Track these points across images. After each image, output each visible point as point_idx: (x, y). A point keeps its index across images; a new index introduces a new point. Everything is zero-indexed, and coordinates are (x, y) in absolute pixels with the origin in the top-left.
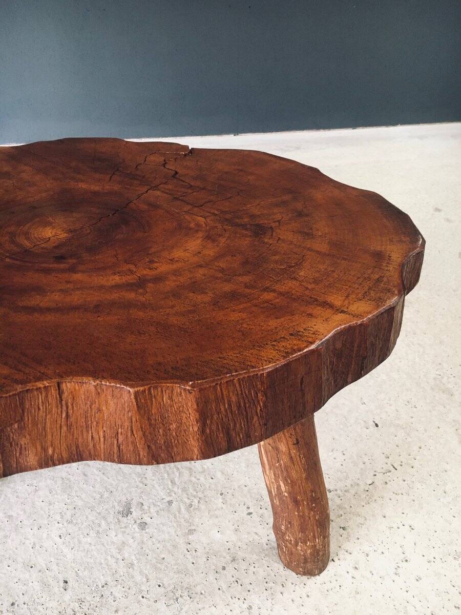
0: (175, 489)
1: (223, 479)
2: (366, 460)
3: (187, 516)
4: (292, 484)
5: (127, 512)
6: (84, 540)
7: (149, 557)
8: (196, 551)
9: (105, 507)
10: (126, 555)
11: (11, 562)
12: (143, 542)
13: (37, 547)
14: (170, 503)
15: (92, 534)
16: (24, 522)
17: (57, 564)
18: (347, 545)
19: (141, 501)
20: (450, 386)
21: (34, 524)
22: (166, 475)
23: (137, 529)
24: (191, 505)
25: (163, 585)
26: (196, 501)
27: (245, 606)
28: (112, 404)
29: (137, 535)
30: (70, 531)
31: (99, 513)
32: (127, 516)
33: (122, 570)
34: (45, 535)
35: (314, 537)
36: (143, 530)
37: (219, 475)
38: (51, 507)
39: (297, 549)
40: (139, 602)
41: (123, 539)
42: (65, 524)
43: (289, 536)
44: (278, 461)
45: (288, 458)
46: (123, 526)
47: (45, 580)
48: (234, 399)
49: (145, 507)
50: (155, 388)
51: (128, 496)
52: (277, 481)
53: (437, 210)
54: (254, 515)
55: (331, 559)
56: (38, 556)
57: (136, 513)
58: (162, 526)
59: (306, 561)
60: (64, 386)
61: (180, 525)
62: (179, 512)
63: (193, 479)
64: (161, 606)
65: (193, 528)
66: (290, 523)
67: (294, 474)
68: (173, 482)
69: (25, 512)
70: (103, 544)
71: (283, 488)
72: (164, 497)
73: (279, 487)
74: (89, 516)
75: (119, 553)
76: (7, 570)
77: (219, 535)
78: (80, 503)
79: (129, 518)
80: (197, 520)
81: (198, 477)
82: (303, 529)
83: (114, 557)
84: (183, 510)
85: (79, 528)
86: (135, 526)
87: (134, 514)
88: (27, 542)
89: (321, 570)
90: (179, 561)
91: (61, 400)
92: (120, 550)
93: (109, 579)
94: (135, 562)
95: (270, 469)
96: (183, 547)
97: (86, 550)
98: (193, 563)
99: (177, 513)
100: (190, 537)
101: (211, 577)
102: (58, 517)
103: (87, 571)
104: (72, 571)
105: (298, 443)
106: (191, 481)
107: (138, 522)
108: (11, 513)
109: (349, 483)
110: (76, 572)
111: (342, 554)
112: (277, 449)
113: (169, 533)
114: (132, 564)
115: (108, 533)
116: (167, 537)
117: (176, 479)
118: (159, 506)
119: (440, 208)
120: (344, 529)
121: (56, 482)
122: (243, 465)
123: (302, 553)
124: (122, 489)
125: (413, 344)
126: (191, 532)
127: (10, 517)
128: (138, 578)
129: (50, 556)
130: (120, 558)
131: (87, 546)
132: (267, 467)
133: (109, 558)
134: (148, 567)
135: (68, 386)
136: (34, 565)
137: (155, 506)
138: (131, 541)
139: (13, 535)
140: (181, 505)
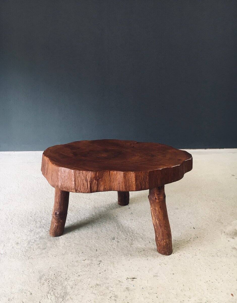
0: (128, 236)
2: (189, 235)
3: (131, 241)
4: (160, 221)
5: (114, 239)
6: (101, 243)
9: (107, 238)
10: (113, 247)
12: (118, 245)
13: (89, 243)
14: (126, 238)
15: (104, 242)
16: (85, 238)
17: (94, 247)
18: (178, 251)
19: (118, 237)
20: (222, 221)
22: (125, 233)
23: (116, 242)
24: (132, 240)
25: (123, 253)
26: (134, 239)
27: (146, 259)
28: (119, 176)
30: (98, 241)
33: (112, 249)
34: (91, 241)
35: (166, 238)
36: (118, 243)
37: (141, 234)
38: (92, 236)
39: (161, 243)
40: (116, 255)
42: (96, 240)
43: (159, 238)
44: (156, 213)
45: (158, 212)
46: (112, 241)
47: (91, 249)
48: (142, 177)
49: (119, 239)
50: (127, 172)
51: (114, 236)
52: (156, 220)
53: (233, 175)
54: (151, 243)
55: (173, 253)
56: (89, 245)
58: (123, 243)
59: (164, 248)
60: (110, 172)
61: (129, 243)
62: (129, 240)
64: (123, 256)
66: (159, 234)
67: (160, 217)
68: (127, 235)
69: (85, 236)
71: (157, 222)
72: (124, 237)
73: (156, 221)
74: (103, 239)
75: (111, 246)
77: (140, 246)
78: (100, 236)
80: (134, 242)
82: (163, 236)
84: (130, 240)
87: (116, 240)
88: (86, 242)
89: (169, 255)
91: (110, 175)
93: (108, 250)
95: (154, 217)
96: (129, 247)
97: (102, 245)
98: (132, 250)
101: (137, 253)
102: (94, 238)
103: (102, 248)
104: (98, 248)
105: (161, 207)
108: (81, 236)
109: (182, 240)
111: (176, 253)
112: (155, 209)
113: (125, 244)
114: (115, 249)
115: (108, 242)
117: (128, 234)
119: (234, 175)
120: (178, 248)
121: (93, 232)
122: (149, 233)
123: (163, 244)
124: (112, 235)
125: (212, 211)
126: (132, 244)
128: (117, 251)
129: (92, 245)
132: (153, 216)
133: (108, 247)
134: (119, 249)
135: (111, 172)
137: (122, 239)
138: (114, 244)
139: (82, 240)
140: (129, 239)
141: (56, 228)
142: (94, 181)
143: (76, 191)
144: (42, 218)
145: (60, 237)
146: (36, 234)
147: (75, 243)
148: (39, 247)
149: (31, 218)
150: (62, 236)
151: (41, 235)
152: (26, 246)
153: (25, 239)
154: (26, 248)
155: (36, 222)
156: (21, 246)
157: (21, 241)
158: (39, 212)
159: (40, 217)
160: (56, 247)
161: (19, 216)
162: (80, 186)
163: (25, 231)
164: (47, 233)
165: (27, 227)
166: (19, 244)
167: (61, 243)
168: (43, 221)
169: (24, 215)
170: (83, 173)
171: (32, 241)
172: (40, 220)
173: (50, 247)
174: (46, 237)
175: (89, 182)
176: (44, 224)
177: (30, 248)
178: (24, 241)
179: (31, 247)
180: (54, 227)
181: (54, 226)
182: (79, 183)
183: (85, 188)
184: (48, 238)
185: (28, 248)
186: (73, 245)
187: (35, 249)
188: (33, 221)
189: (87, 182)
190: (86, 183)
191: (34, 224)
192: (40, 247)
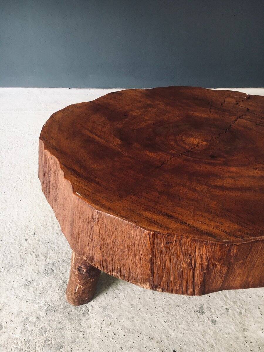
0: (229, 301)
1: (257, 299)
3: (240, 320)
5: (202, 312)
6: (180, 326)
7: (223, 343)
8: (251, 343)
9: (188, 307)
10: (208, 339)
11: (139, 334)
12: (216, 332)
13: (153, 327)
14: (227, 309)
15: (184, 323)
16: (142, 309)
17: (167, 339)
19: (209, 306)
21: (148, 312)
23: (210, 323)
24: (241, 313)
26: (243, 311)
29: (211, 327)
30: (171, 319)
31: (185, 310)
32: (203, 314)
33: (207, 349)
34: (156, 320)
36: (214, 325)
38: (156, 302)
41: (204, 329)
42: (167, 314)
46: (202, 320)
47: (162, 348)
49: (212, 310)
51: (200, 301)
56: (154, 333)
57: (207, 313)
58: (226, 324)
61: (237, 325)
62: (235, 316)
63: (238, 296)
65: (246, 328)
68: (226, 296)
69: (141, 304)
70: (192, 330)
72: (223, 305)
74: (180, 311)
75: (203, 337)
76: (138, 339)
78: (172, 302)
79: (204, 316)
80: (247, 323)
81: (241, 296)
83: (200, 339)
84: (236, 315)
85: (175, 318)
86: (209, 321)
88: (146, 322)
90: (242, 348)
92: (204, 336)
94: (215, 345)
96: (242, 339)
97: (183, 333)
98: (251, 350)
99: (233, 317)
100: (245, 333)
102: (161, 310)
103: (186, 346)
104: (177, 345)
106: (237, 297)
107: (211, 319)
108: (132, 303)
110: (180, 346)
113: (231, 329)
114: (213, 346)
115: (194, 324)
116: (230, 331)
118: (221, 311)
126: (245, 330)
127: (133, 305)
129: (162, 334)
130: (205, 341)
131: (182, 330)
133: (198, 339)
136: (153, 338)
137: (218, 310)
138: (209, 331)
139: (137, 317)
140: (235, 312)
141: (81, 292)
142: (219, 266)
143: (154, 287)
144: (49, 245)
145: (89, 305)
146: (38, 294)
147: (124, 328)
148: (47, 340)
149: (25, 244)
150: (92, 302)
151: (48, 300)
152: (18, 336)
153: (15, 312)
154: (20, 346)
155: (37, 256)
156: (7, 337)
157: (8, 320)
158: (42, 228)
159: (43, 240)
160: (84, 340)
161: (4, 238)
162: (169, 278)
163: (16, 285)
164: (60, 290)
165: (19, 271)
166: (4, 329)
167: (93, 326)
168: (51, 253)
169: (12, 234)
170: (181, 244)
171: (31, 319)
172: (45, 250)
173: (71, 340)
174: (59, 306)
175: (202, 270)
176: (53, 264)
177: (27, 342)
178: (13, 316)
179: (29, 342)
180: (76, 291)
181: (77, 289)
182: (164, 269)
183: (185, 284)
184: (65, 308)
185: (23, 343)
186: (122, 333)
187: (39, 346)
188: (30, 254)
189: (194, 270)
190: (190, 272)
191: (33, 262)
192: (50, 342)
